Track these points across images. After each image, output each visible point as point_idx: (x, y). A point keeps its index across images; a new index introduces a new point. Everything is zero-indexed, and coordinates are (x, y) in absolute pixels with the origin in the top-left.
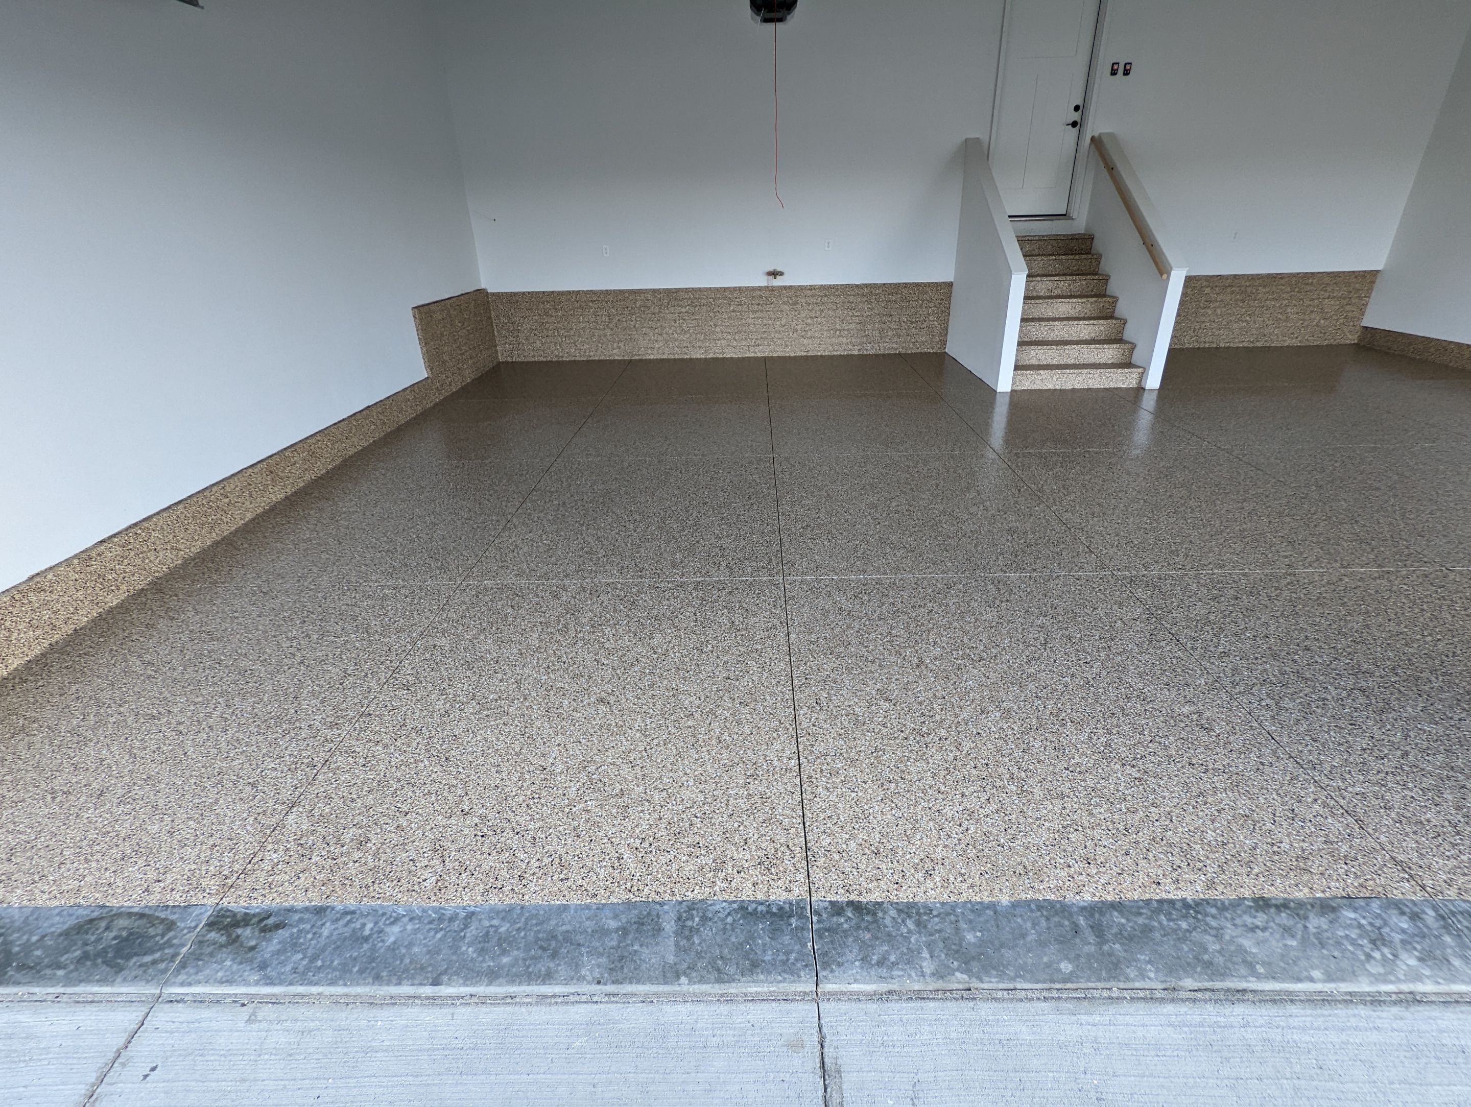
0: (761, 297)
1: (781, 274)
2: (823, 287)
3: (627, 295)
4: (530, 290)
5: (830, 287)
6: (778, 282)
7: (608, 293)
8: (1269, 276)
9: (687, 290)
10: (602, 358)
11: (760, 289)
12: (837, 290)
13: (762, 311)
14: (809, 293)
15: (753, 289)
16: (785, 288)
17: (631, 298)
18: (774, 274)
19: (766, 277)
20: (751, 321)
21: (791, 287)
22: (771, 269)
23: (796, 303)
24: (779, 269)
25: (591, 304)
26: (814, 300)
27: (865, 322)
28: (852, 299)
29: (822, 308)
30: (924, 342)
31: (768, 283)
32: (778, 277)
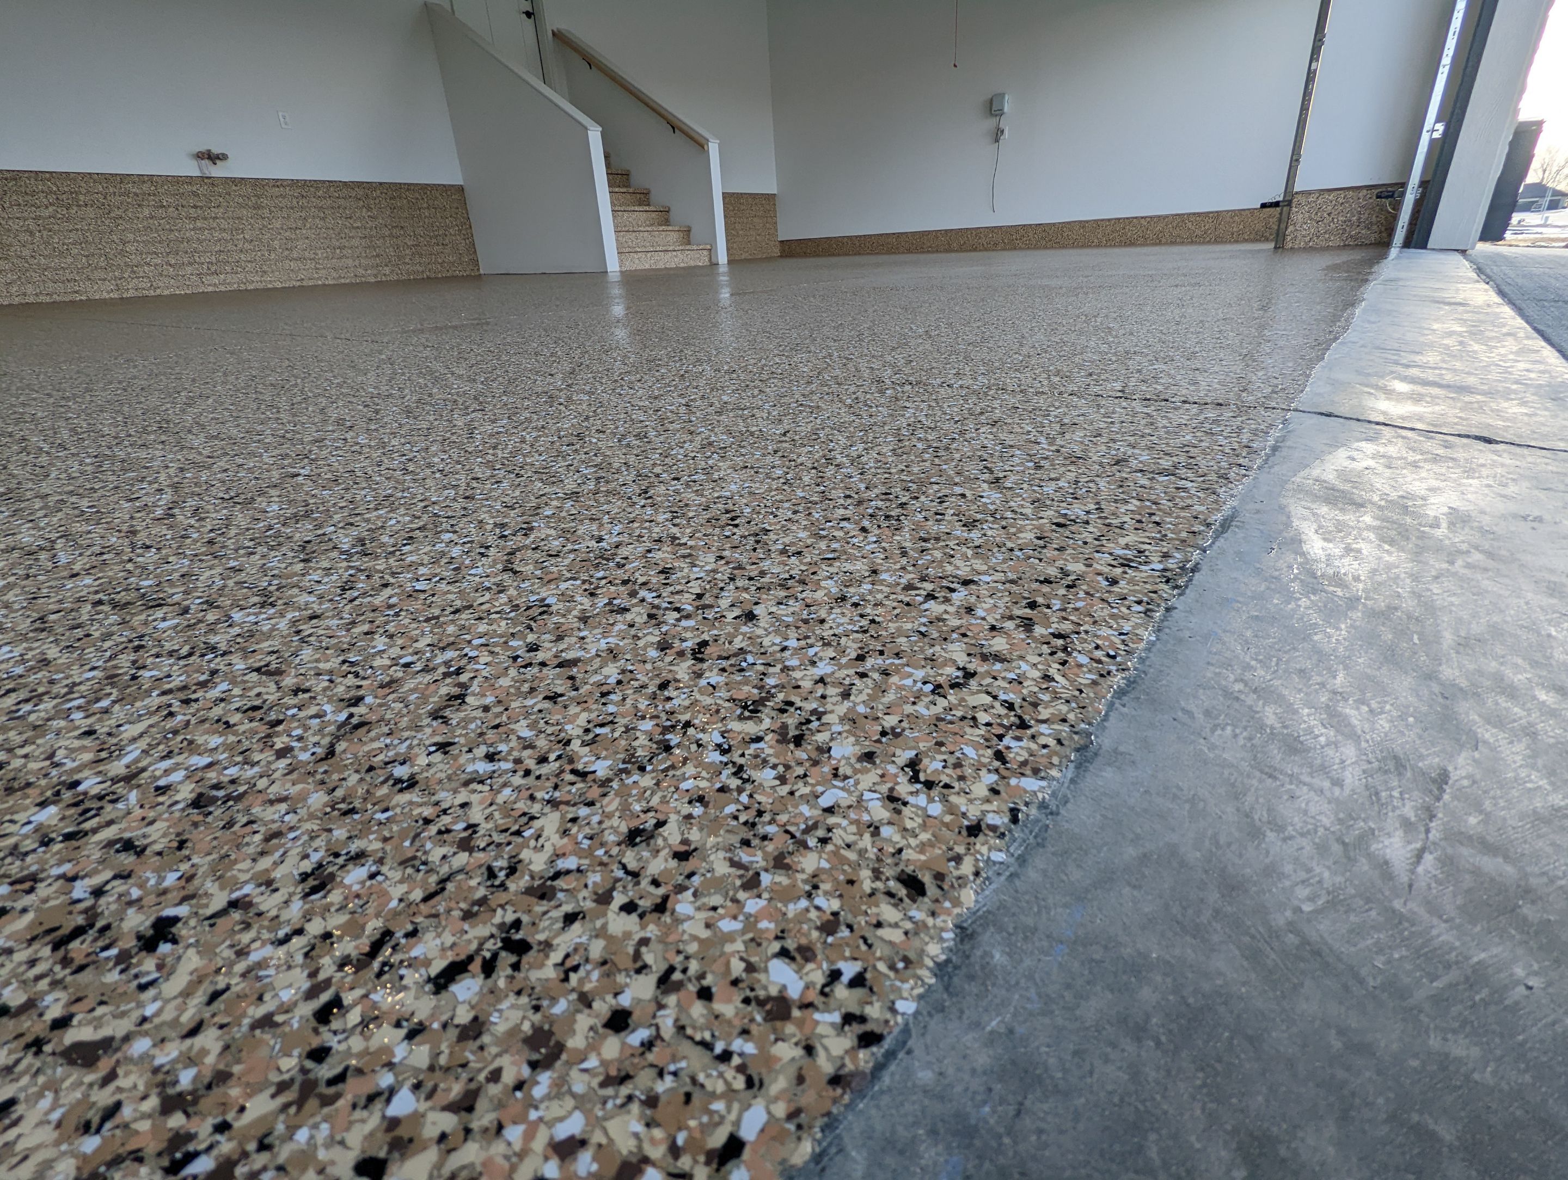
0: (195, 194)
1: (222, 157)
2: (294, 183)
5: (305, 184)
6: (217, 171)
11: (190, 180)
12: (317, 189)
13: (205, 218)
14: (275, 190)
15: (177, 180)
16: (233, 180)
19: (194, 163)
20: (190, 234)
21: (242, 181)
22: (203, 148)
23: (258, 207)
24: (216, 150)
26: (284, 202)
27: (371, 236)
28: (341, 202)
29: (303, 214)
30: (453, 263)
31: (201, 170)
32: (218, 162)
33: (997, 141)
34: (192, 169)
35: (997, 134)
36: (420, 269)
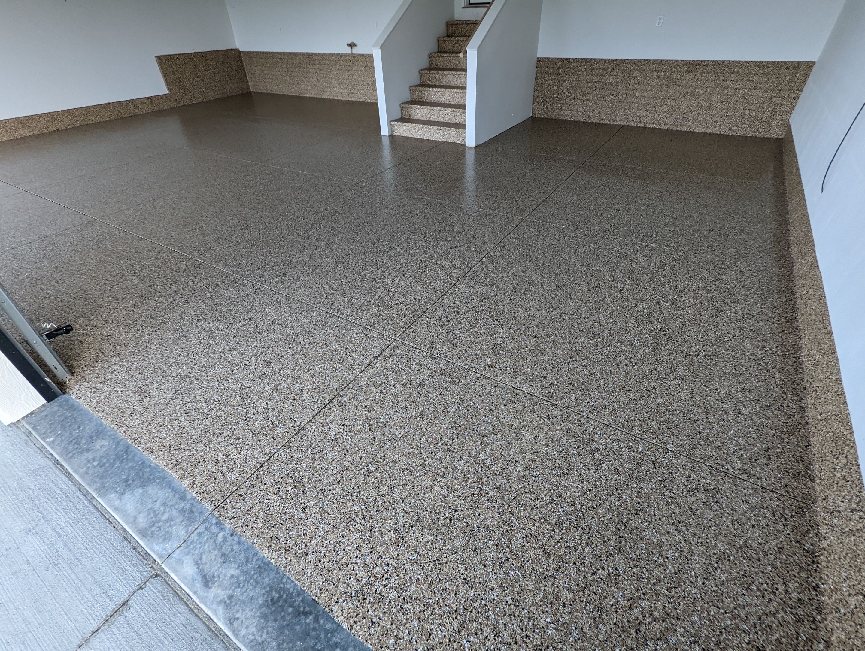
6: (355, 51)
8: (694, 63)
18: (352, 45)
22: (349, 43)
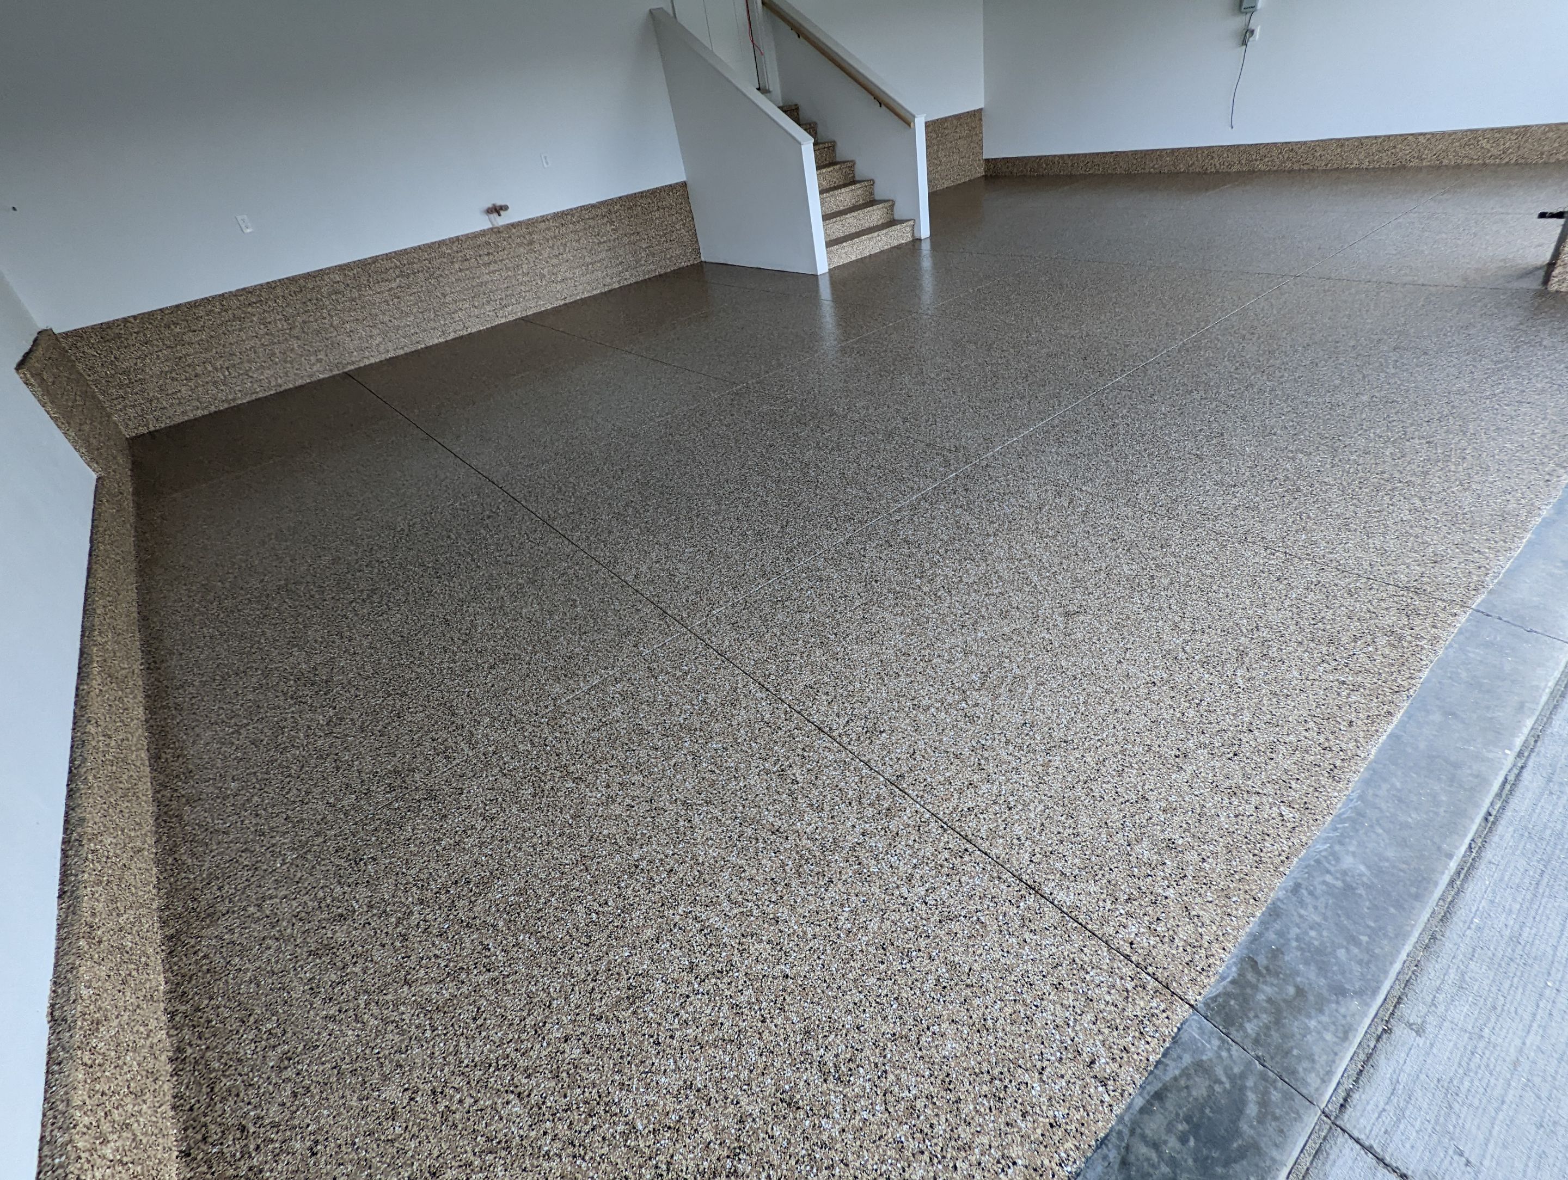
0: (488, 244)
1: (505, 208)
2: (556, 216)
3: (302, 282)
4: (135, 313)
5: (563, 214)
7: (271, 286)
9: (388, 257)
10: (300, 382)
11: (483, 233)
12: (573, 216)
13: (496, 262)
14: (543, 225)
15: (475, 236)
16: (513, 225)
17: (310, 286)
18: (497, 210)
19: (486, 217)
20: (487, 278)
21: (519, 224)
22: (490, 205)
23: (531, 243)
24: (499, 203)
25: (250, 309)
26: (551, 233)
27: (614, 247)
28: (591, 222)
29: (564, 241)
30: (678, 256)
31: (492, 223)
32: (502, 213)
33: (1244, 43)
34: (483, 223)
35: (1246, 35)
36: (653, 267)
